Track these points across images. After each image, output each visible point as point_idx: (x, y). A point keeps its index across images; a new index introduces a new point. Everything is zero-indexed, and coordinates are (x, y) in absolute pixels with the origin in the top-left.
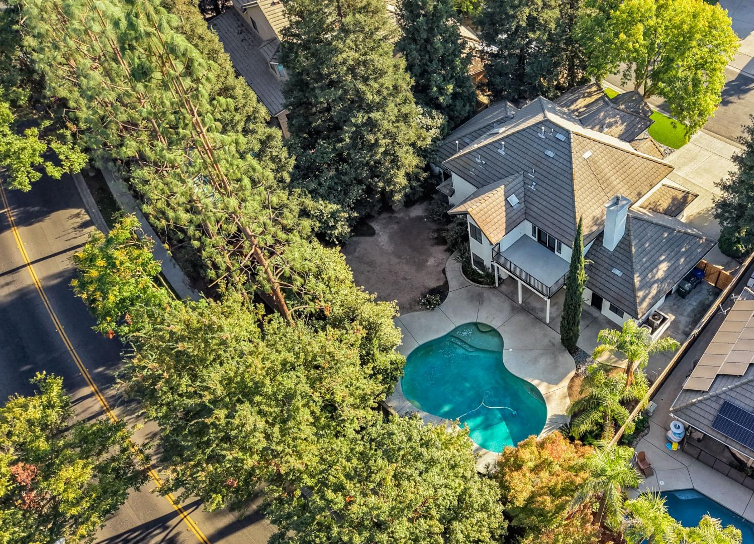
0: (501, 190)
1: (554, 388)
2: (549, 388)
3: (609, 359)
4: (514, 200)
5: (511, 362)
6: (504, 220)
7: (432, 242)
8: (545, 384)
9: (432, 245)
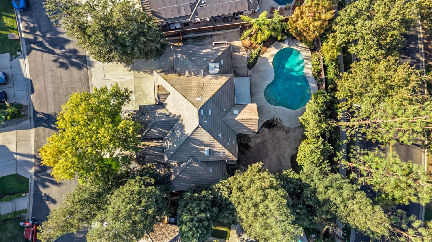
0: (237, 118)
1: (268, 57)
2: (269, 59)
3: (242, 51)
4: (235, 112)
5: (272, 77)
6: (245, 108)
7: (251, 149)
8: (269, 61)
9: (252, 148)
